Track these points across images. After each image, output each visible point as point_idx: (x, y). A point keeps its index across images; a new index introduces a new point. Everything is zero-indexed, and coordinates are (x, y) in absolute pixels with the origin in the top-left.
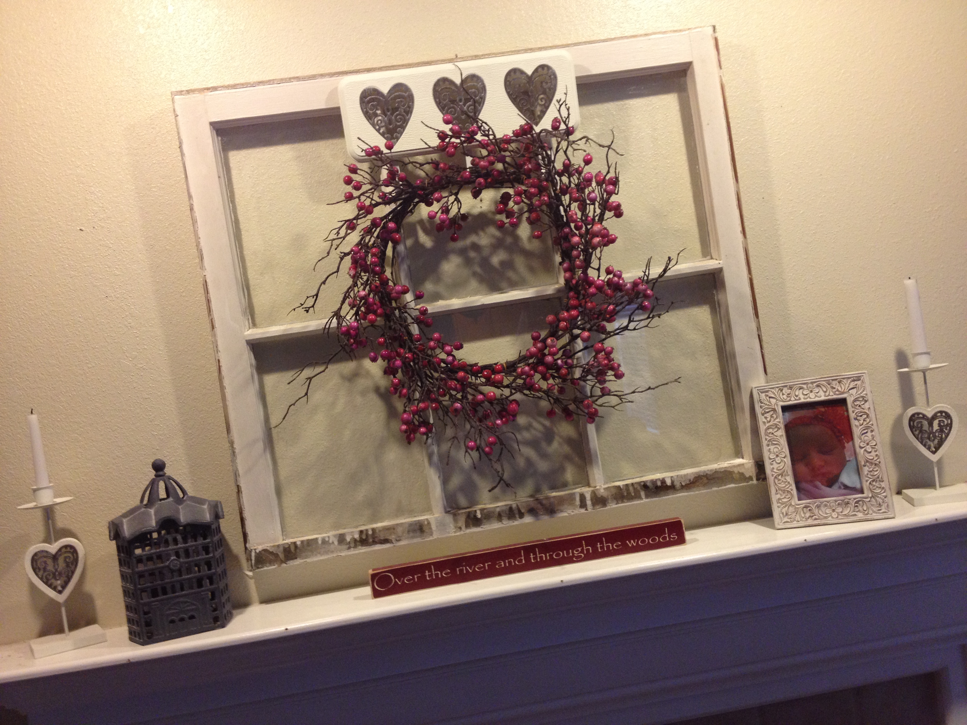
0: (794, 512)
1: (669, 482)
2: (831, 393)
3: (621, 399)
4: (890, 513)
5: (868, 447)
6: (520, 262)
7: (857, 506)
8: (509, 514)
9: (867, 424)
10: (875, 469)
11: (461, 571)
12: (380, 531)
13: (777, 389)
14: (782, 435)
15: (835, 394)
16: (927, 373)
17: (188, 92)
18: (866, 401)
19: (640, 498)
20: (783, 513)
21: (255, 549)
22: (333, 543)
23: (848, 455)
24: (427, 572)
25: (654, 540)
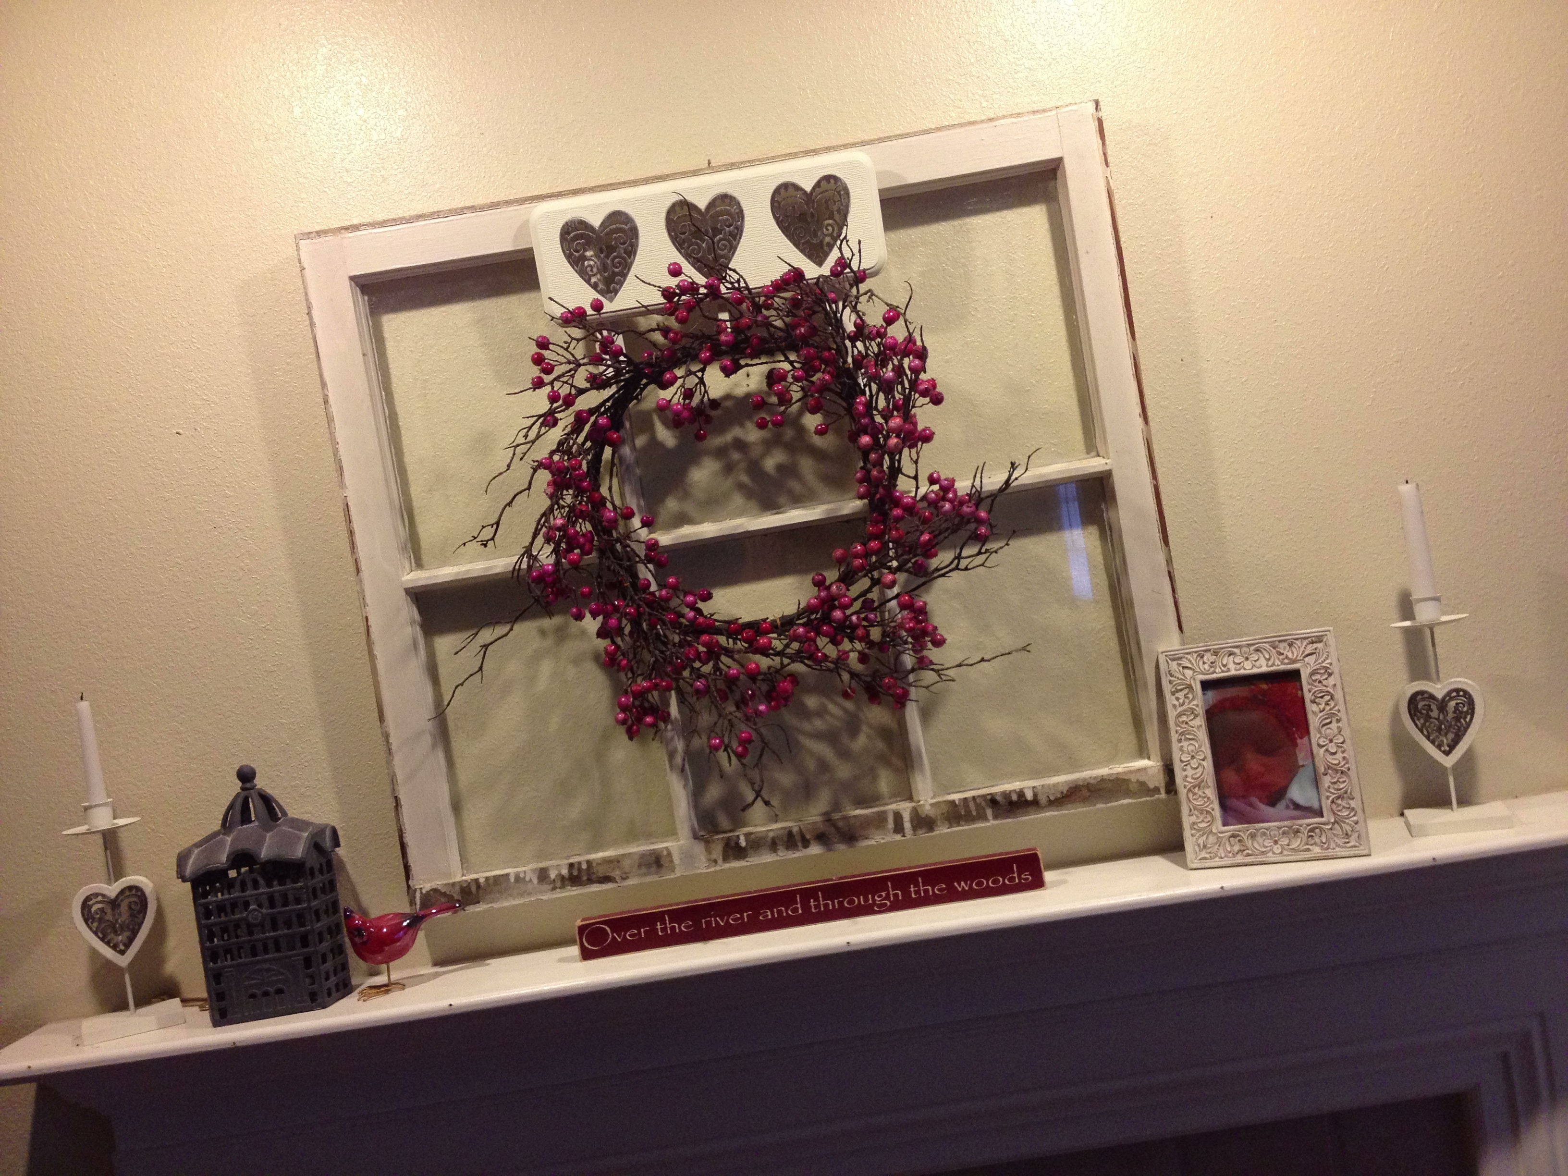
0: (1216, 844)
1: (1029, 796)
2: (1277, 662)
3: (939, 675)
4: (1362, 848)
5: (1330, 745)
6: (807, 465)
7: (1312, 836)
8: (788, 841)
9: (1331, 709)
10: (1341, 780)
11: (709, 923)
12: (598, 864)
13: (1195, 655)
14: (1201, 726)
15: (1282, 663)
16: (1435, 630)
17: (319, 233)
18: (1330, 675)
19: (985, 818)
20: (1199, 845)
21: (421, 889)
22: (531, 880)
23: (1301, 757)
24: (658, 924)
25: (995, 882)
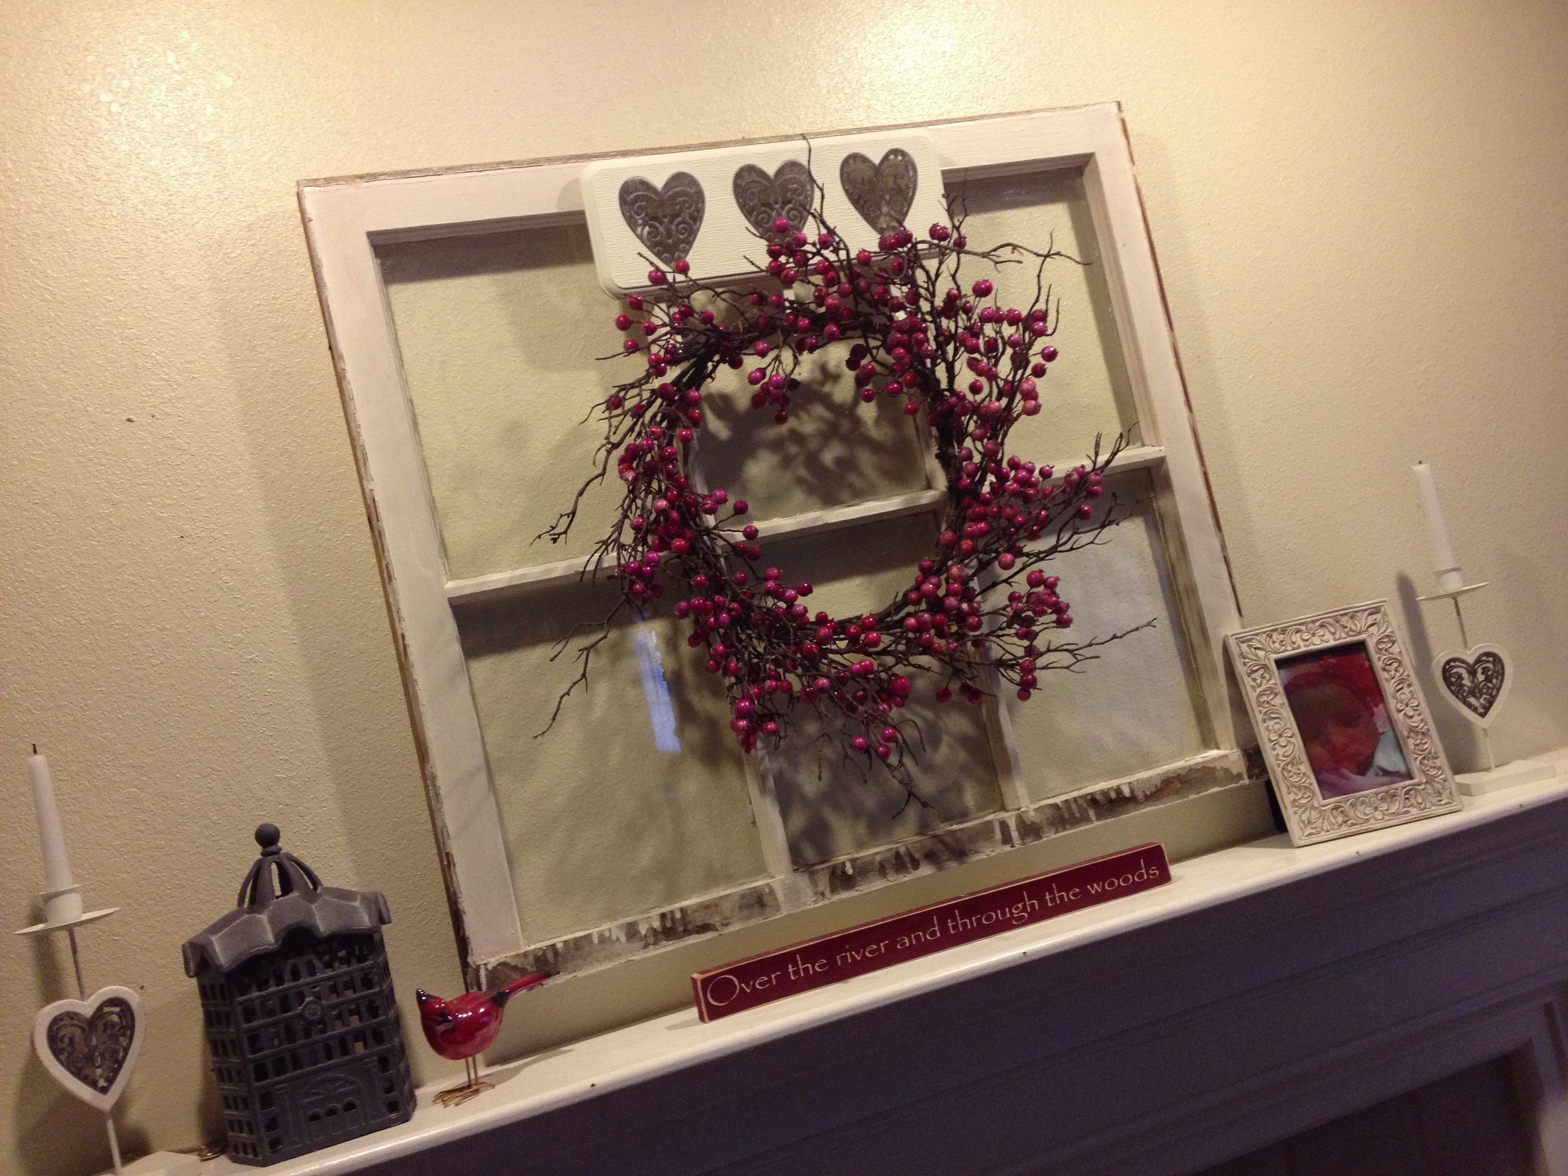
0: (1319, 818)
1: (1127, 792)
2: (1343, 635)
4: (1455, 804)
5: (1407, 709)
6: (865, 459)
7: (1408, 798)
8: (896, 864)
9: (1401, 675)
10: (1424, 741)
11: (844, 959)
12: (694, 911)
13: (1264, 636)
14: (1283, 704)
15: (1349, 636)
17: (328, 181)
18: (1394, 642)
19: (1088, 820)
20: (1303, 822)
21: (486, 964)
22: (618, 939)
23: (1381, 724)
24: (790, 966)
25: (1126, 880)
